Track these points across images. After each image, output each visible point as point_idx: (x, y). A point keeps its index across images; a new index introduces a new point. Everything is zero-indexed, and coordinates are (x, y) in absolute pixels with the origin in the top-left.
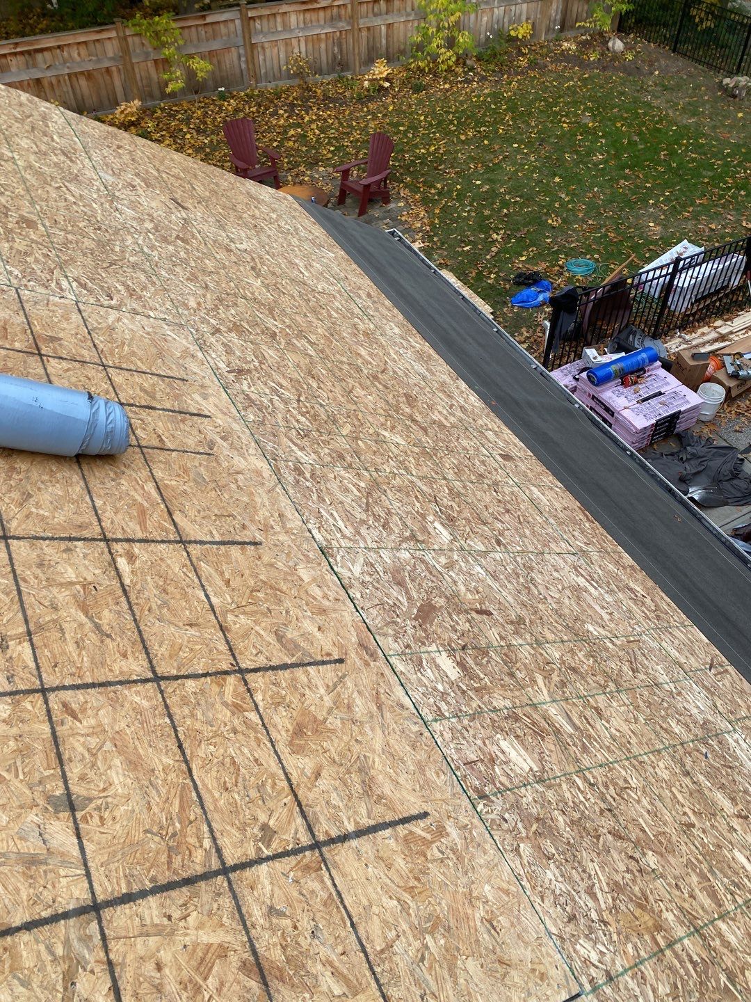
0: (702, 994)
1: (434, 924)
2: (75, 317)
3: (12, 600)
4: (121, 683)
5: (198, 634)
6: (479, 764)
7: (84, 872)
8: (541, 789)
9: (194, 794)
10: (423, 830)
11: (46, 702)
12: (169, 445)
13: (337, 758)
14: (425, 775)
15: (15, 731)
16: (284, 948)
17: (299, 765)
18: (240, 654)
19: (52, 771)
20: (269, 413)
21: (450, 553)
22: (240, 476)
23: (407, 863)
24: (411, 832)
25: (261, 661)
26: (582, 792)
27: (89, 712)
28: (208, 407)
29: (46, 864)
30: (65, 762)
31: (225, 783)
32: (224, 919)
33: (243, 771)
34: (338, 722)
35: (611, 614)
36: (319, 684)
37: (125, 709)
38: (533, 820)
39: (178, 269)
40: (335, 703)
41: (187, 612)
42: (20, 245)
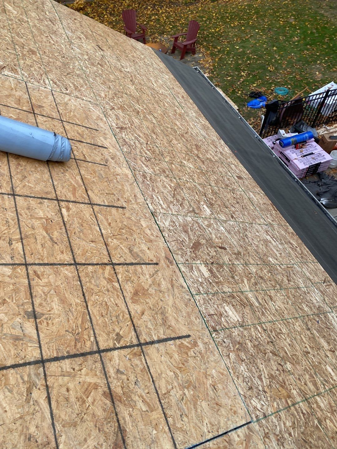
0: (306, 428)
1: (189, 385)
2: (51, 97)
3: (15, 223)
4: (60, 264)
5: (95, 246)
6: (215, 316)
7: (38, 346)
8: (241, 329)
9: (88, 317)
10: (188, 343)
11: (27, 270)
12: (88, 159)
13: (152, 307)
14: (190, 318)
15: (13, 281)
16: (122, 388)
17: (135, 308)
18: (113, 256)
19: (27, 300)
20: (134, 149)
21: (209, 220)
22: (118, 176)
23: (179, 356)
24: (182, 343)
25: (122, 260)
26: (260, 333)
27: (45, 276)
28: (106, 143)
29: (23, 340)
30: (33, 297)
31: (102, 313)
32: (97, 373)
33: (110, 308)
34: (154, 291)
35: (281, 254)
36: (146, 273)
37: (61, 276)
38: (237, 343)
39: (97, 79)
40: (153, 282)
41: (91, 236)
42: (28, 62)
